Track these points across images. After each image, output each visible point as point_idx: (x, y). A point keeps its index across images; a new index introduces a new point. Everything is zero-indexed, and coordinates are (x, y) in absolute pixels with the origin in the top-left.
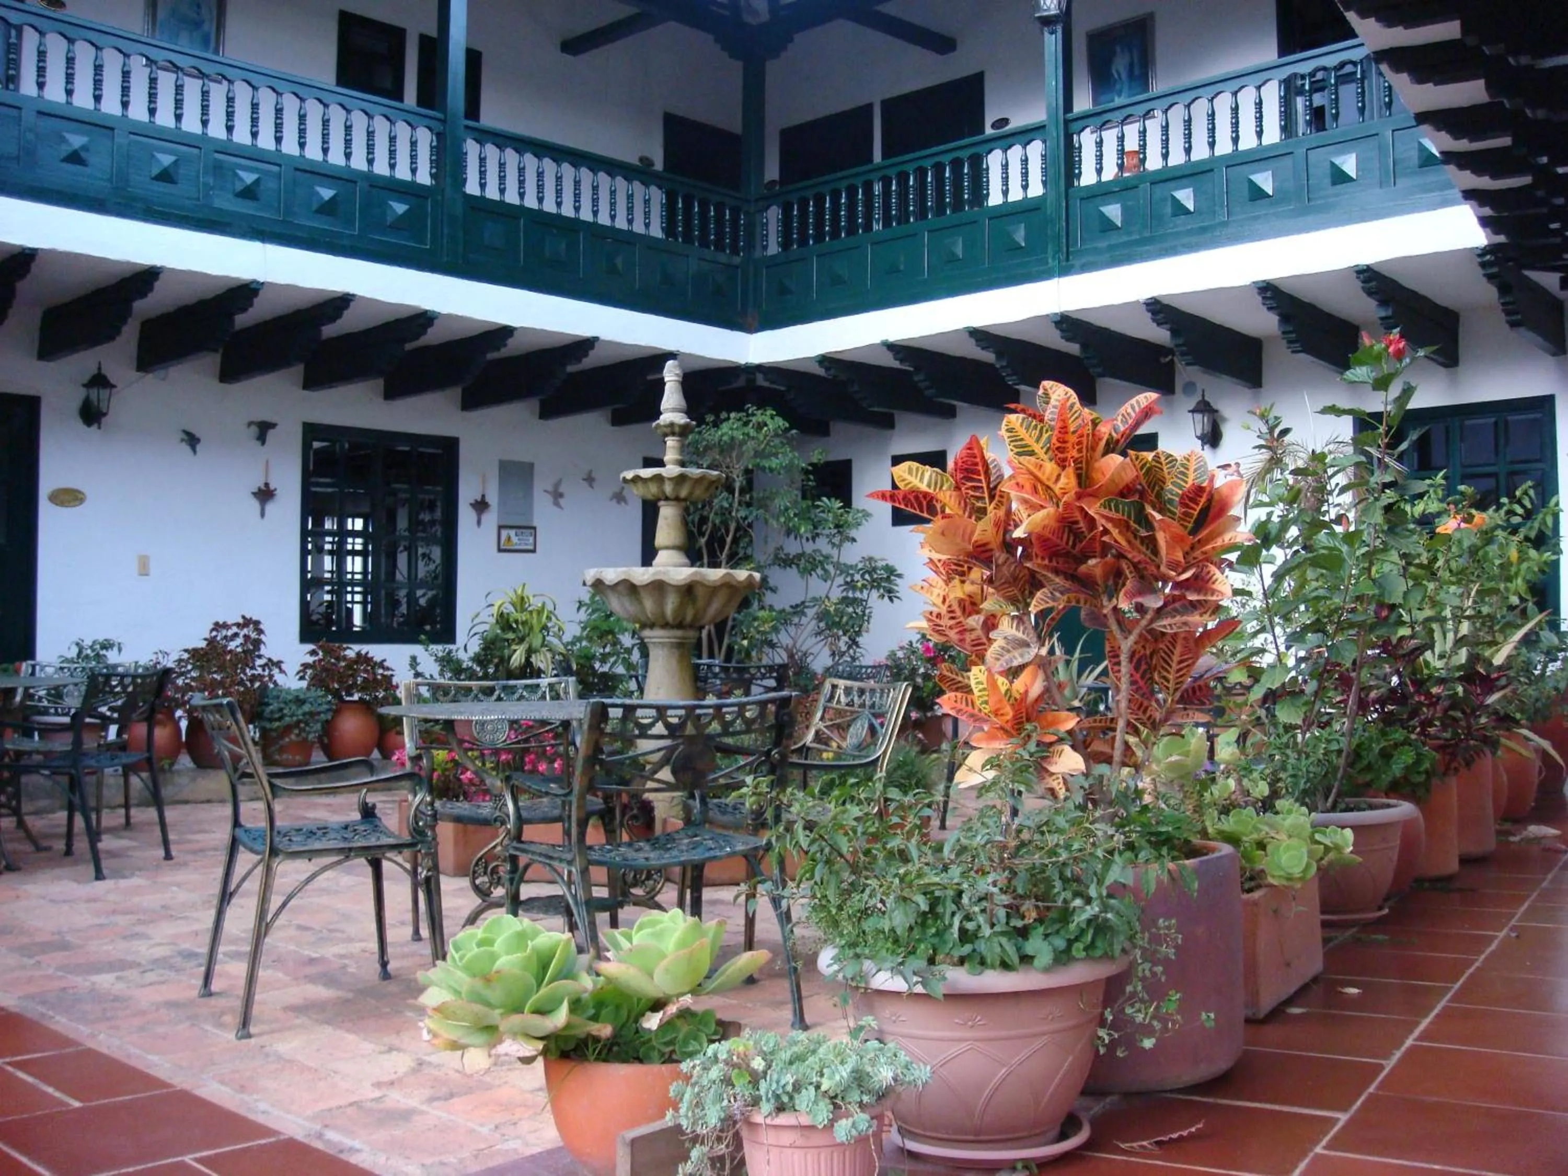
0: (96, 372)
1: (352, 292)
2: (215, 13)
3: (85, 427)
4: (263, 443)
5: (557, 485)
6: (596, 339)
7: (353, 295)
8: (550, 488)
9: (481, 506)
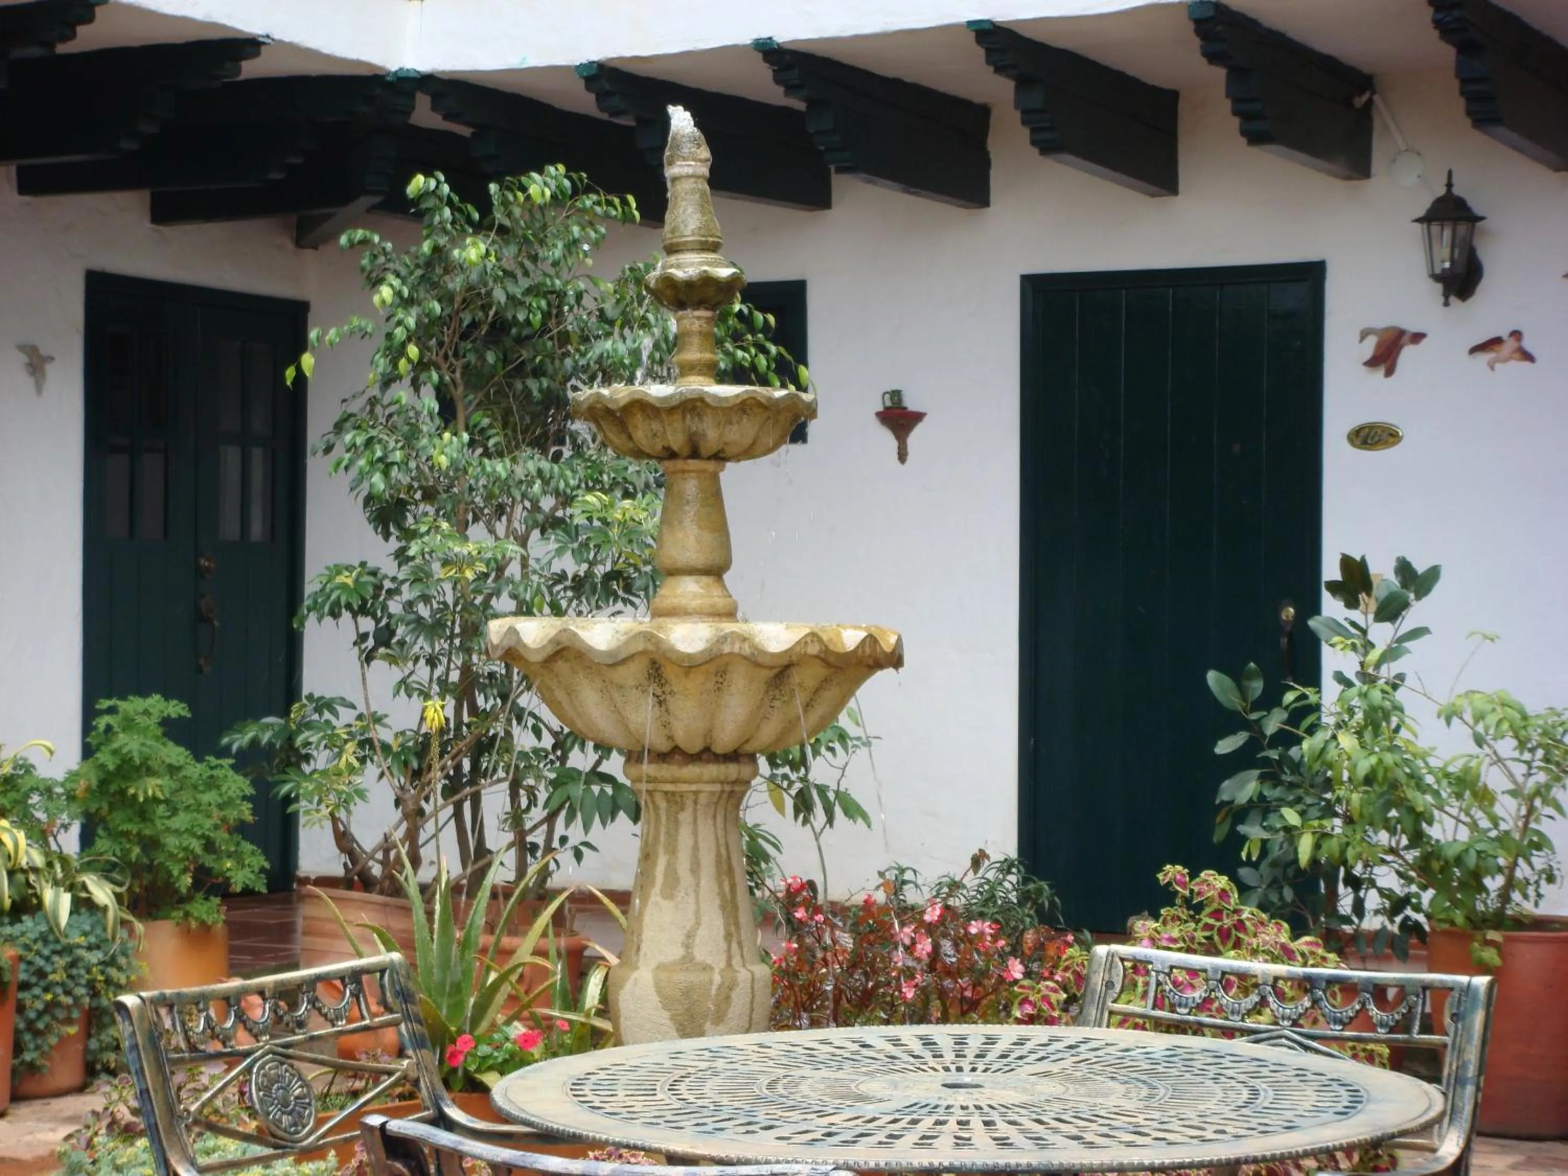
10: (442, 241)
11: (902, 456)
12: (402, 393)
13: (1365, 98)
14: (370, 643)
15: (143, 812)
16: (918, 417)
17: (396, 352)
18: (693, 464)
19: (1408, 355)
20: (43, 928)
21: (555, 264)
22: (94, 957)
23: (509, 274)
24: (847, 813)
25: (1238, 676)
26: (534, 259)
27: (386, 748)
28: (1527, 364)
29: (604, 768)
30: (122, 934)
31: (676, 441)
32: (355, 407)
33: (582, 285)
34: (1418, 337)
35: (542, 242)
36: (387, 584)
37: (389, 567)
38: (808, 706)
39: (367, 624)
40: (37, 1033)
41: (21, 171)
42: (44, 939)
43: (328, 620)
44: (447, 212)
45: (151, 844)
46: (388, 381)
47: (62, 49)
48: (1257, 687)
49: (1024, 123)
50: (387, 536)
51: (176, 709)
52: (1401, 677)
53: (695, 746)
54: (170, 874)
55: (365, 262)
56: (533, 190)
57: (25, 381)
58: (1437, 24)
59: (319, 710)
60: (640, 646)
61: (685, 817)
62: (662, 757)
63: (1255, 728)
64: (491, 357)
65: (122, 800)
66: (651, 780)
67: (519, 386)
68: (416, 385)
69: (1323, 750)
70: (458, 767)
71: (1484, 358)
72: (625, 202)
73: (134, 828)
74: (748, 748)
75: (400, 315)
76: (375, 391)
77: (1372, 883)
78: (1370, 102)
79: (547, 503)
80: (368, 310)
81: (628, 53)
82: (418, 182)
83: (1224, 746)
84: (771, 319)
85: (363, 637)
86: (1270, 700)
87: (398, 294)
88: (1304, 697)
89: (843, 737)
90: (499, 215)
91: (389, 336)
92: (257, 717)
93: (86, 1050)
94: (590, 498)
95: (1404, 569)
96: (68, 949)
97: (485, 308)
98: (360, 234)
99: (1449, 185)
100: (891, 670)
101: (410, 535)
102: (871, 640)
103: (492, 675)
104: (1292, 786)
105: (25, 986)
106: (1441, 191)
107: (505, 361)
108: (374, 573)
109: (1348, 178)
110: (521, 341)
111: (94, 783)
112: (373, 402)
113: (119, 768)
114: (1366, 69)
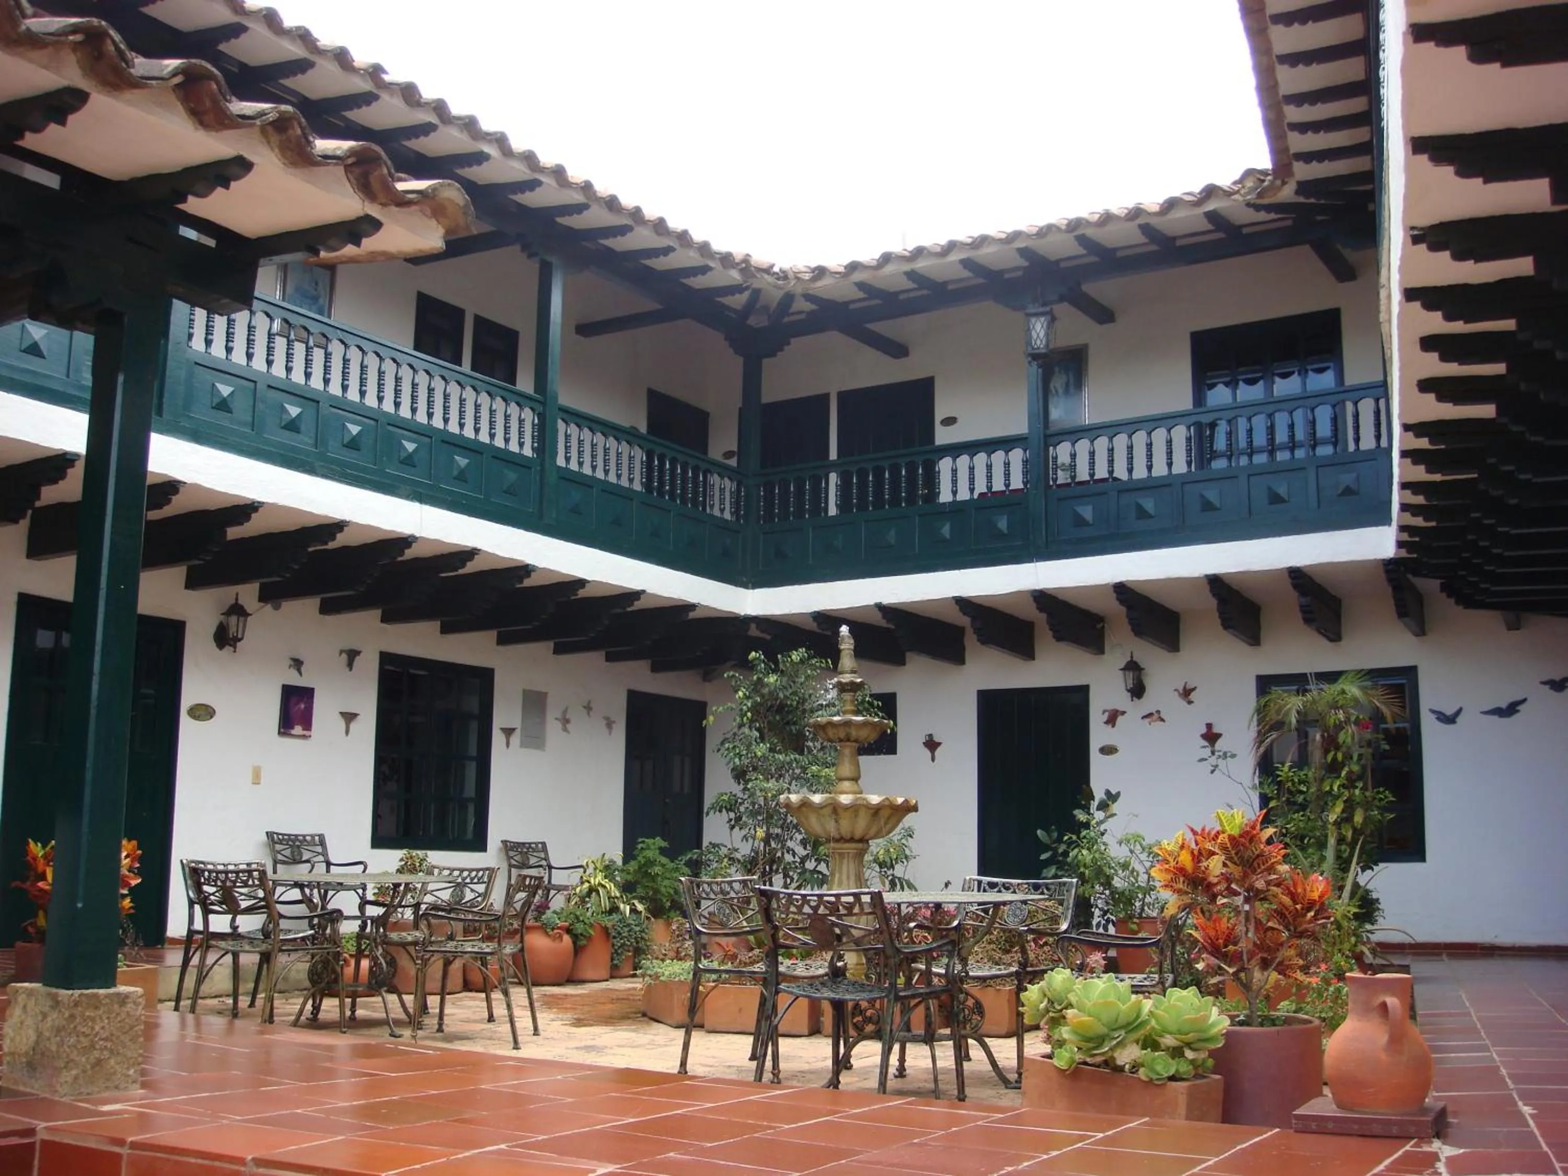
0: (233, 602)
1: (479, 547)
2: (328, 290)
3: (218, 650)
4: (351, 669)
5: (565, 712)
6: (643, 592)
7: (479, 550)
8: (559, 715)
9: (508, 732)
10: (761, 676)
11: (933, 759)
12: (746, 730)
13: (1101, 625)
14: (733, 822)
15: (653, 878)
16: (939, 744)
17: (743, 715)
18: (848, 743)
19: (1120, 719)
20: (620, 917)
21: (802, 684)
22: (638, 929)
23: (785, 688)
24: (909, 887)
25: (1047, 830)
26: (794, 682)
27: (739, 861)
28: (1162, 723)
29: (818, 869)
30: (646, 922)
31: (842, 735)
32: (728, 736)
33: (811, 691)
34: (1123, 713)
35: (797, 676)
36: (739, 801)
37: (740, 795)
38: (886, 823)
39: (732, 815)
40: (618, 954)
41: (607, 653)
42: (620, 921)
43: (717, 813)
44: (763, 665)
45: (656, 891)
46: (741, 726)
47: (629, 609)
48: (1055, 835)
49: (975, 633)
50: (739, 783)
51: (664, 844)
52: (1106, 830)
53: (849, 837)
54: (661, 900)
55: (733, 683)
56: (794, 657)
57: (605, 730)
58: (1118, 599)
59: (714, 847)
60: (830, 802)
61: (845, 861)
62: (837, 841)
63: (1055, 850)
64: (778, 718)
65: (647, 874)
66: (834, 849)
67: (788, 728)
68: (750, 728)
69: (1077, 856)
70: (765, 869)
71: (1147, 720)
72: (827, 662)
73: (650, 884)
74: (866, 838)
75: (745, 702)
76: (735, 730)
77: (1097, 906)
78: (1103, 627)
79: (798, 771)
80: (734, 701)
81: (829, 608)
82: (753, 654)
83: (1044, 857)
84: (880, 704)
85: (731, 820)
86: (1059, 840)
87: (745, 694)
88: (1071, 838)
89: (906, 857)
90: (781, 666)
91: (741, 710)
92: (691, 850)
93: (634, 962)
94: (814, 768)
95: (1108, 793)
96: (629, 925)
97: (776, 700)
98: (731, 673)
99: (1132, 657)
100: (914, 813)
101: (747, 782)
102: (906, 801)
103: (777, 834)
104: (1067, 870)
105: (614, 937)
106: (1129, 659)
107: (783, 719)
108: (735, 796)
109: (1096, 654)
110: (789, 712)
111: (636, 868)
112: (735, 734)
113: (646, 862)
114: (1102, 614)
